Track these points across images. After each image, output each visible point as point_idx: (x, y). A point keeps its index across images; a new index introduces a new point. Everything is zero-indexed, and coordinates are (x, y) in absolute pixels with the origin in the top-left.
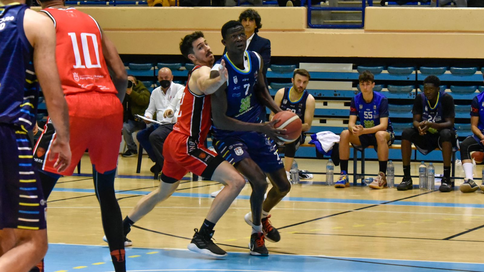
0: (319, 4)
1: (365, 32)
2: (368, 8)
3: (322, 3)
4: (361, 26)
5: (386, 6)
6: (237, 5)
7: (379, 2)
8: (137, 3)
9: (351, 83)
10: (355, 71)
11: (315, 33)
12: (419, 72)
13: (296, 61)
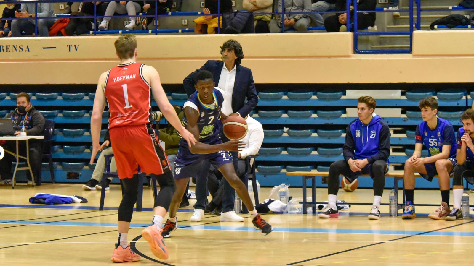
0: (367, 29)
1: (413, 57)
2: (415, 32)
3: (370, 28)
4: (409, 51)
5: (435, 30)
6: (282, 32)
7: (429, 26)
8: (180, 31)
9: (399, 110)
10: (404, 97)
11: (362, 59)
12: (469, 97)
13: (343, 88)
